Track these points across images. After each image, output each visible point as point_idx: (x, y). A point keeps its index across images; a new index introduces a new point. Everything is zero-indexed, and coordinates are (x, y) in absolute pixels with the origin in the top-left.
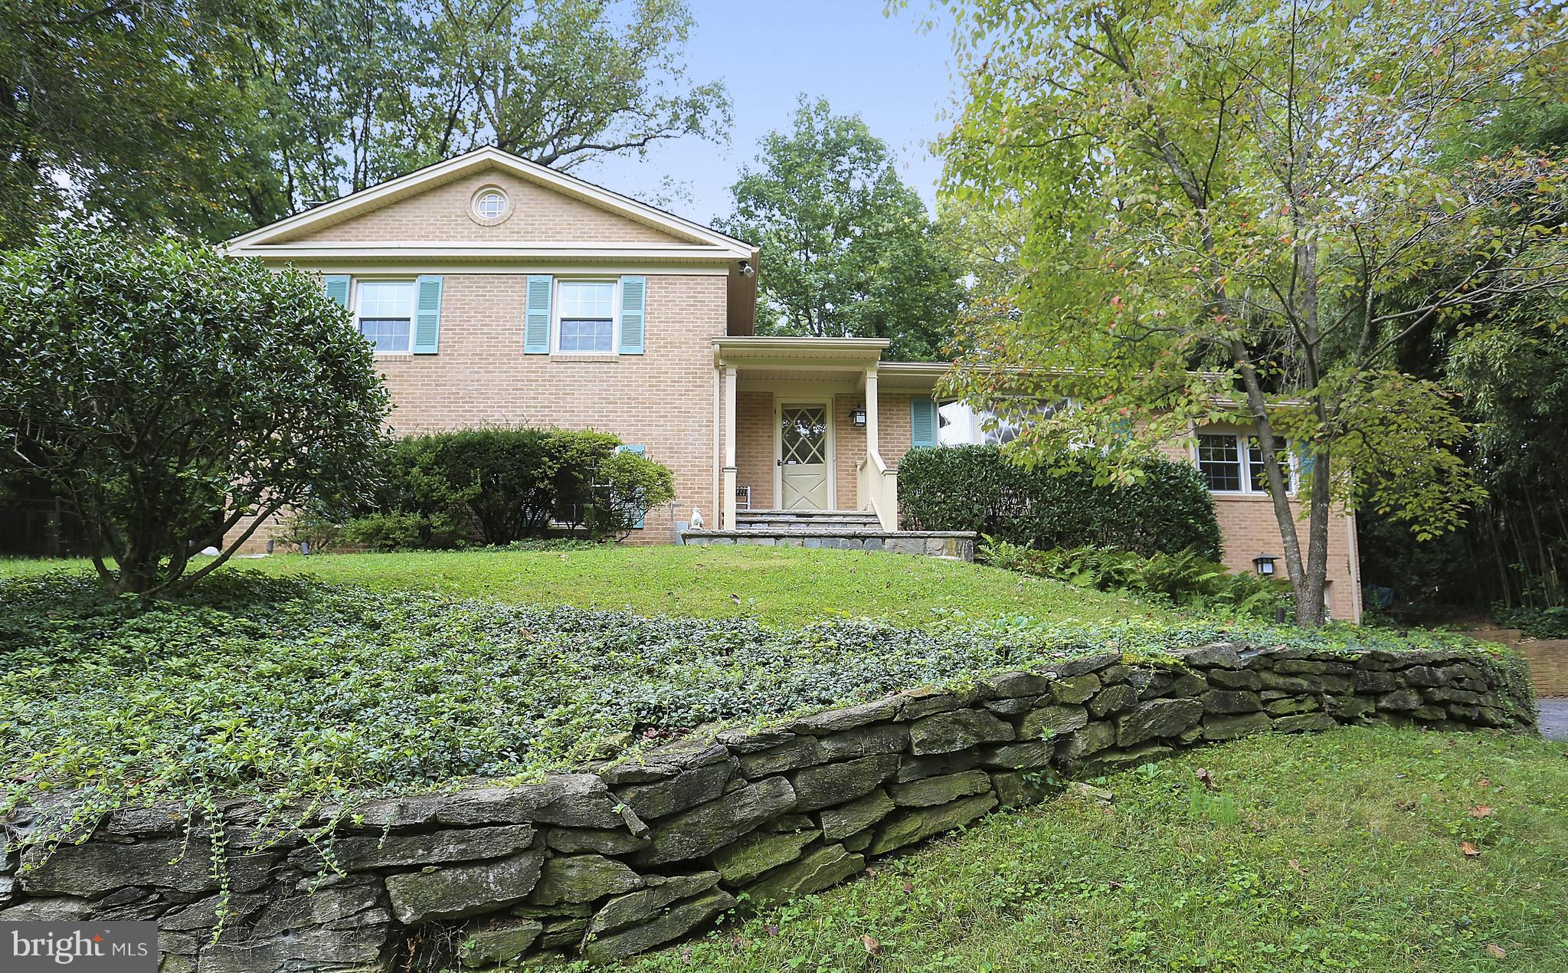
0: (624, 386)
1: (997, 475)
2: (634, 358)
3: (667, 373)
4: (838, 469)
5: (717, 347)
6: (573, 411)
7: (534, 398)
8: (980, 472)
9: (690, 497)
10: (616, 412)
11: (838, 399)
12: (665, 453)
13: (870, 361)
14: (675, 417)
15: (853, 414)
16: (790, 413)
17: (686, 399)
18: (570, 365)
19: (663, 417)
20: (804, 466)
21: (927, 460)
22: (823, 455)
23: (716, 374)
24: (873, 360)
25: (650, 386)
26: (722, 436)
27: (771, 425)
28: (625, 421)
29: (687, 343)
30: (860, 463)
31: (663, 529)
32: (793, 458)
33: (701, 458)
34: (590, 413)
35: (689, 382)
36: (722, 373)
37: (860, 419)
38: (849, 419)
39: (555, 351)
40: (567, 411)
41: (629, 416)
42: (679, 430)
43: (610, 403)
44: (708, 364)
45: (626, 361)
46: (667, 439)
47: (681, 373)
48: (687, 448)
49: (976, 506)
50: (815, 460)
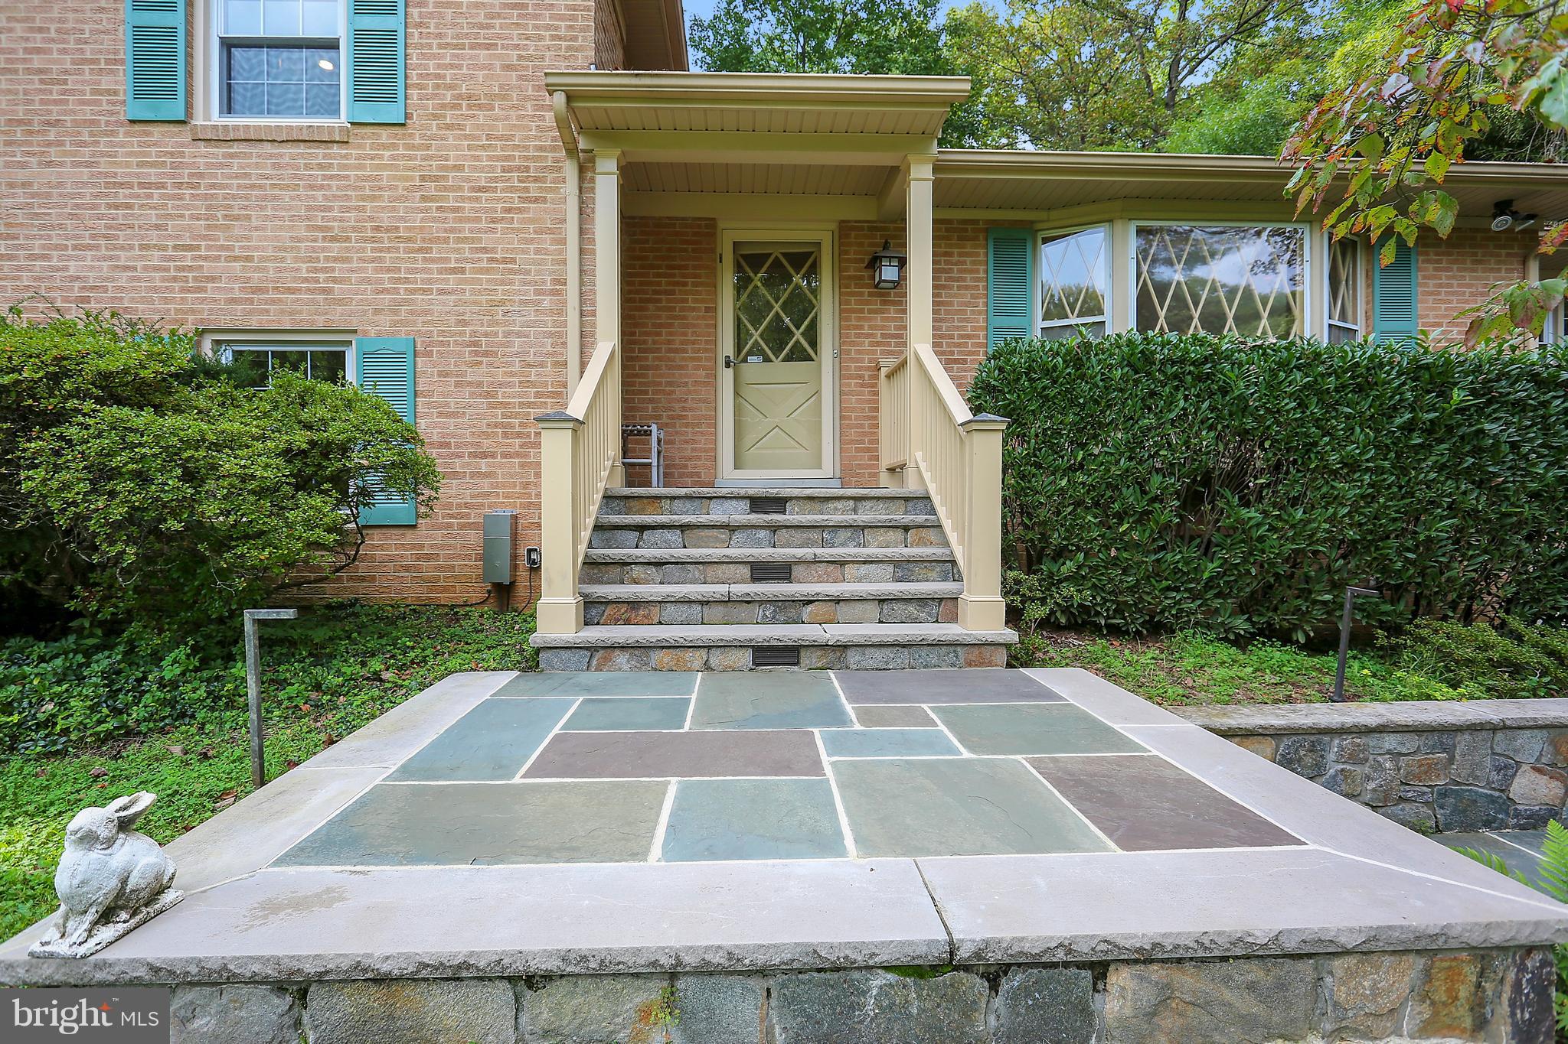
0: (363, 198)
1: (1212, 409)
2: (384, 133)
3: (459, 168)
4: (842, 375)
5: (560, 99)
6: (249, 259)
7: (158, 227)
8: (1170, 403)
9: (518, 455)
10: (348, 260)
11: (845, 230)
12: (460, 355)
13: (916, 138)
14: (481, 271)
15: (874, 263)
16: (749, 260)
17: (505, 231)
18: (236, 148)
19: (454, 271)
20: (779, 368)
21: (1047, 372)
22: (814, 344)
23: (570, 170)
24: (925, 135)
25: (424, 199)
26: (586, 313)
27: (713, 286)
28: (368, 281)
29: (504, 98)
30: (888, 363)
31: (462, 527)
32: (756, 350)
33: (542, 365)
34: (289, 263)
35: (512, 189)
36: (585, 169)
37: (889, 273)
38: (866, 274)
39: (209, 113)
40: (236, 259)
41: (376, 270)
42: (492, 304)
43: (334, 239)
44: (554, 149)
45: (367, 140)
46: (464, 323)
47: (492, 168)
48: (508, 344)
49: (1156, 479)
50: (799, 355)
